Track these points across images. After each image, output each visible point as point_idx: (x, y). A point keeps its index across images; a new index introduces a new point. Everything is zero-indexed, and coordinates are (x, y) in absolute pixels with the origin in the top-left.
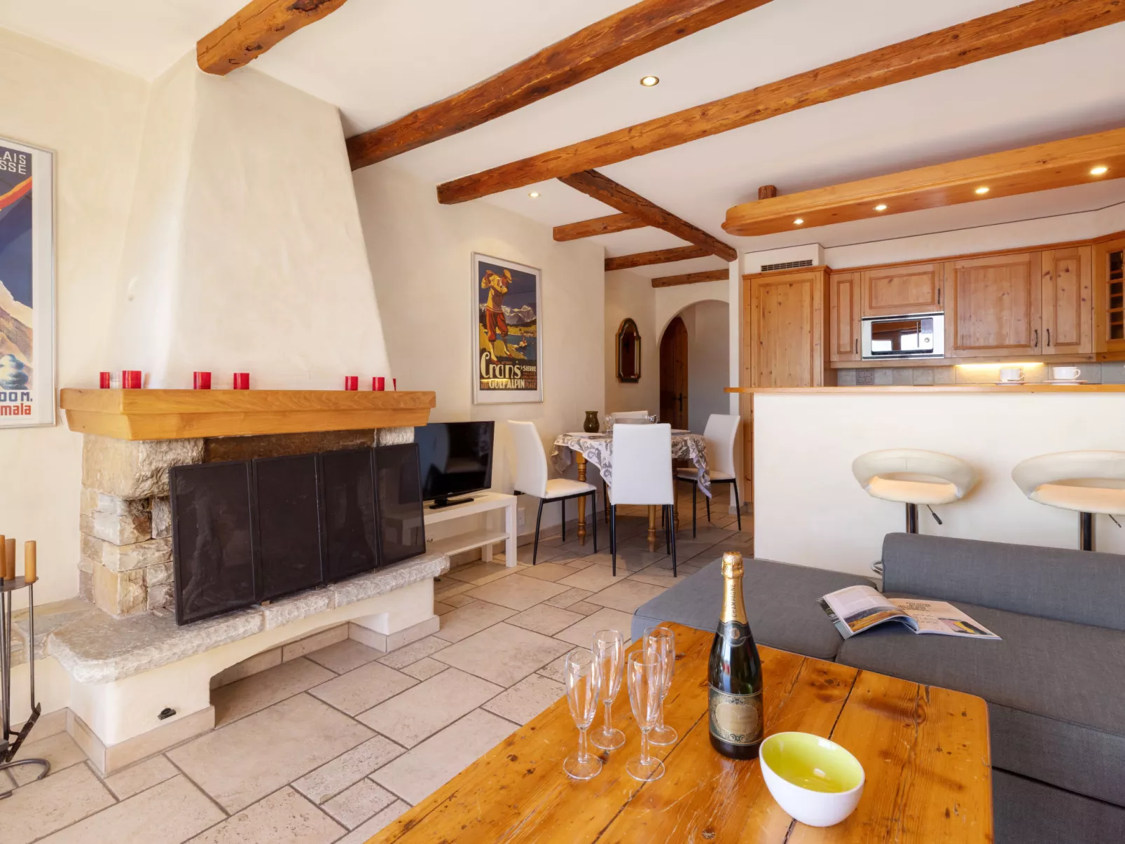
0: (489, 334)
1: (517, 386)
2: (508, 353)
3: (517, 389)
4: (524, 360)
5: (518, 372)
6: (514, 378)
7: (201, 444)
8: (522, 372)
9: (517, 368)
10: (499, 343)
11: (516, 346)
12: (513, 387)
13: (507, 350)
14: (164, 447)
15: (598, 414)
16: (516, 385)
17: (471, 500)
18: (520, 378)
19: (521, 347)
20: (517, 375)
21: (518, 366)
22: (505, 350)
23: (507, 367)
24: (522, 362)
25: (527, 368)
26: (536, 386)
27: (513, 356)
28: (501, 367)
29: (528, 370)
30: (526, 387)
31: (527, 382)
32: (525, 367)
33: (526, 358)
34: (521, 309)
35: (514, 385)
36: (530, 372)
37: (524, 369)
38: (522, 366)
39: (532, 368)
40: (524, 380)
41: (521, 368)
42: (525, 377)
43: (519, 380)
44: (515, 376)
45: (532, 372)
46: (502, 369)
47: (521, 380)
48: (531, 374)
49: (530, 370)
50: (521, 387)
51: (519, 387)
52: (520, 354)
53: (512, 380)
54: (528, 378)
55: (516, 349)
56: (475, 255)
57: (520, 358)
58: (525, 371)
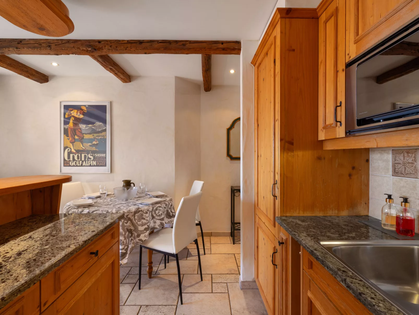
0: (71, 139)
1: (90, 164)
2: (84, 148)
3: (90, 166)
5: (91, 157)
8: (94, 157)
9: (90, 155)
10: (77, 143)
18: (93, 160)
19: (94, 144)
20: (91, 159)
23: (83, 155)
26: (105, 164)
29: (99, 156)
30: (98, 165)
31: (98, 162)
32: (97, 155)
33: (98, 150)
34: (94, 124)
35: (88, 164)
36: (100, 157)
37: (96, 156)
38: (95, 154)
39: (103, 155)
40: (95, 161)
41: (94, 155)
42: (97, 160)
43: (92, 161)
44: (89, 160)
45: (102, 157)
46: (79, 156)
47: (94, 161)
48: (101, 158)
49: (101, 156)
50: (94, 165)
51: (92, 165)
52: (93, 148)
53: (87, 162)
54: (99, 160)
55: (90, 145)
56: (61, 103)
57: (93, 150)
58: (97, 157)
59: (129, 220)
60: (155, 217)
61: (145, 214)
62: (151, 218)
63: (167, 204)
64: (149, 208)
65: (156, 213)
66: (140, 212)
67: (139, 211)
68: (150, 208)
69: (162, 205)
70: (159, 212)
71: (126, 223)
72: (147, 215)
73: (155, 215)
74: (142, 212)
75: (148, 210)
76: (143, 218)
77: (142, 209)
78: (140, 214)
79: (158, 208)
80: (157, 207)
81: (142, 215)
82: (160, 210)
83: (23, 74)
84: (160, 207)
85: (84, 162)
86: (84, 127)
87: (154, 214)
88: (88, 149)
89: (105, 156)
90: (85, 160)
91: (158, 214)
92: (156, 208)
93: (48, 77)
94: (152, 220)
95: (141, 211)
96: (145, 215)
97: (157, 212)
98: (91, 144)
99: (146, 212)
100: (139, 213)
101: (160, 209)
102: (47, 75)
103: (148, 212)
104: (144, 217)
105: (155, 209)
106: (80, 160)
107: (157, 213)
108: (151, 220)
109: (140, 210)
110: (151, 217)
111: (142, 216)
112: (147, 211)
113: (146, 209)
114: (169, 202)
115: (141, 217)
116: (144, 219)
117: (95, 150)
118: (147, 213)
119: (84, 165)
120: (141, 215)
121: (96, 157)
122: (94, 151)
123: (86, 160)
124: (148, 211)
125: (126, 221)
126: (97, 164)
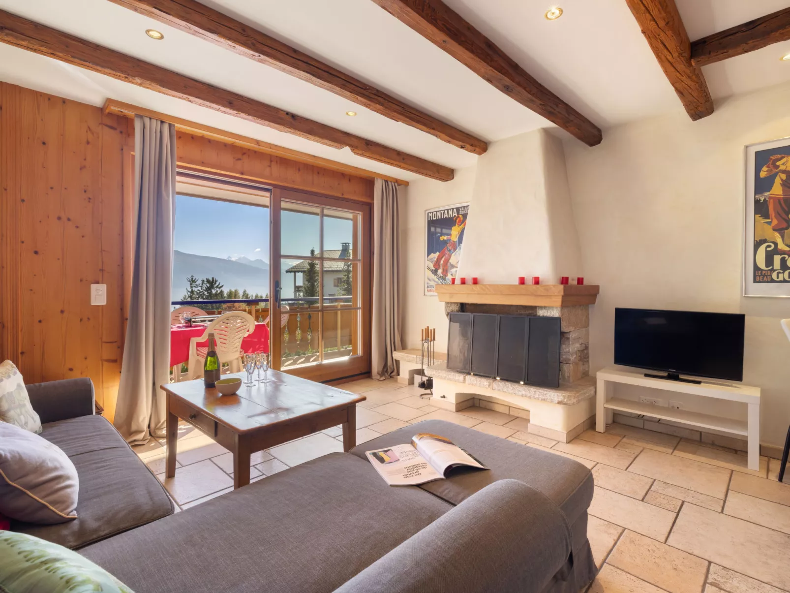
0: (775, 222)
7: (459, 305)
14: (449, 305)
17: (699, 383)
56: (749, 148)
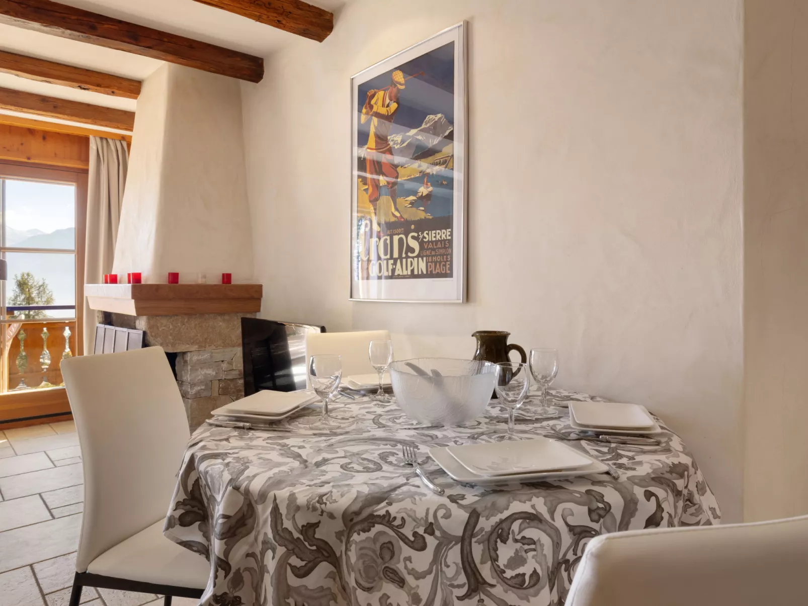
0: (370, 190)
1: (412, 271)
2: (398, 214)
3: (413, 276)
4: (426, 220)
5: (415, 244)
6: (407, 257)
8: (422, 244)
9: (413, 237)
10: (385, 200)
11: (412, 198)
12: (405, 273)
13: (397, 209)
15: (510, 336)
16: (410, 269)
18: (417, 257)
19: (422, 198)
20: (413, 251)
21: (415, 234)
22: (393, 209)
23: (396, 238)
24: (422, 226)
25: (431, 236)
26: (451, 269)
27: (405, 216)
28: (386, 240)
29: (434, 239)
30: (431, 271)
31: (432, 262)
32: (428, 234)
33: (431, 217)
34: (421, 126)
35: (407, 269)
36: (437, 242)
37: (425, 238)
38: (423, 233)
39: (442, 234)
40: (425, 258)
41: (421, 237)
42: (428, 253)
43: (416, 259)
44: (410, 254)
45: (441, 241)
46: (387, 244)
47: (420, 259)
48: (439, 245)
49: (438, 237)
50: (420, 273)
51: (416, 273)
52: (419, 211)
53: (404, 260)
54: (433, 253)
55: (412, 203)
56: (354, 80)
57: (417, 218)
58: (428, 241)
59: (326, 559)
60: (493, 586)
61: (406, 551)
62: (459, 586)
63: (608, 508)
64: (441, 513)
65: (495, 559)
66: (378, 528)
67: (372, 520)
68: (447, 516)
69: (560, 507)
70: (517, 560)
71: (301, 573)
72: (422, 560)
73: (486, 571)
74: (392, 527)
75: (430, 529)
76: (395, 572)
77: (393, 510)
78: (375, 540)
79: (516, 526)
80: (506, 514)
81: (389, 549)
82: (532, 542)
83: (265, 17)
84: (532, 518)
85: (399, 261)
86: (397, 144)
87: (483, 562)
88: (409, 219)
89: (450, 238)
90: (400, 257)
91: (509, 574)
92: (495, 520)
93: (332, 15)
94: (467, 596)
95: (387, 519)
96: (409, 559)
97: (505, 552)
98: (414, 198)
99: (415, 534)
100: (369, 530)
101: (532, 533)
102: (330, 11)
103: (432, 542)
104: (401, 567)
105: (488, 529)
106: (388, 256)
107: (502, 562)
108: (460, 598)
109: (381, 509)
110: (462, 579)
111: (387, 556)
112: (421, 531)
113: (421, 514)
114: (639, 492)
115: (379, 561)
116: (401, 583)
117: (423, 217)
118: (419, 544)
119: (399, 275)
120: (381, 548)
121: (426, 242)
122: (421, 220)
123: (404, 255)
124: (432, 533)
125: (295, 561)
126: (429, 270)
